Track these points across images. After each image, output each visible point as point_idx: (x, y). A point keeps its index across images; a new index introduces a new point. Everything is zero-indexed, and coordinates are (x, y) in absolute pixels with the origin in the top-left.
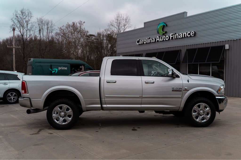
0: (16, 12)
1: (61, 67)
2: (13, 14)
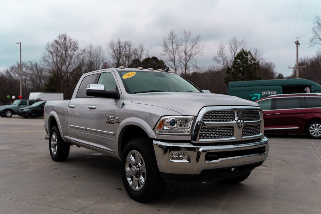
0: (317, 18)
1: (267, 91)
2: (314, 22)
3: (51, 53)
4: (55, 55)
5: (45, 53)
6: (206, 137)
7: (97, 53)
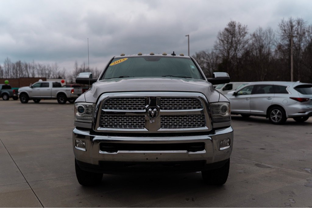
3: (222, 41)
4: (225, 42)
5: (216, 42)
6: (109, 127)
7: (267, 35)
